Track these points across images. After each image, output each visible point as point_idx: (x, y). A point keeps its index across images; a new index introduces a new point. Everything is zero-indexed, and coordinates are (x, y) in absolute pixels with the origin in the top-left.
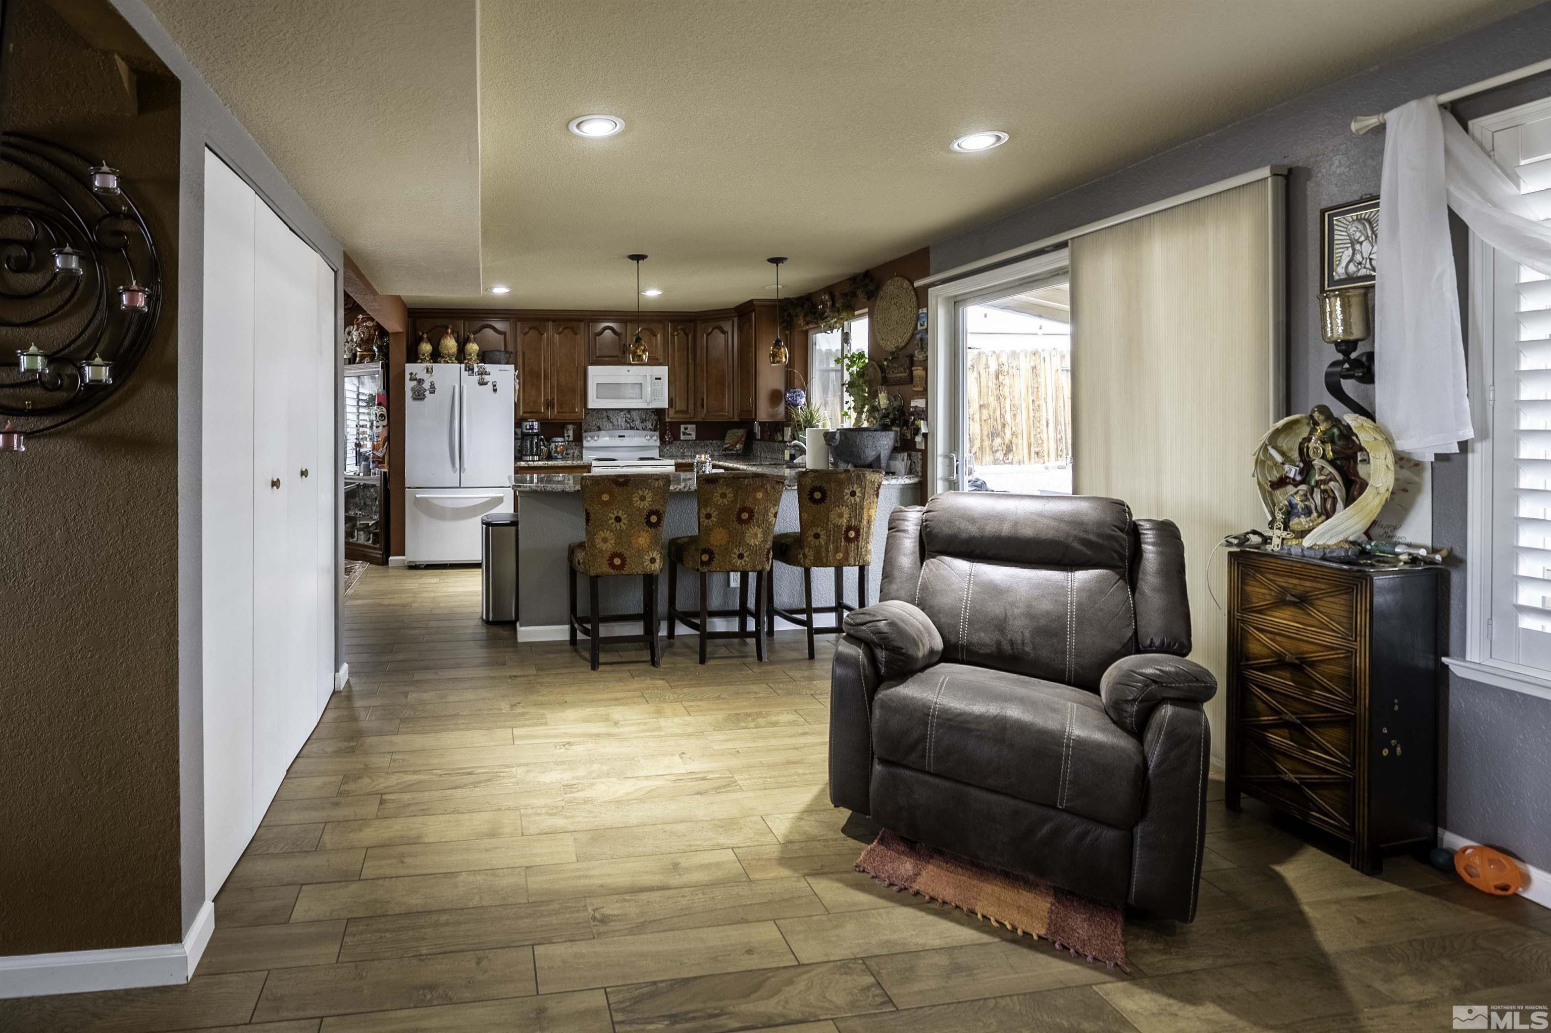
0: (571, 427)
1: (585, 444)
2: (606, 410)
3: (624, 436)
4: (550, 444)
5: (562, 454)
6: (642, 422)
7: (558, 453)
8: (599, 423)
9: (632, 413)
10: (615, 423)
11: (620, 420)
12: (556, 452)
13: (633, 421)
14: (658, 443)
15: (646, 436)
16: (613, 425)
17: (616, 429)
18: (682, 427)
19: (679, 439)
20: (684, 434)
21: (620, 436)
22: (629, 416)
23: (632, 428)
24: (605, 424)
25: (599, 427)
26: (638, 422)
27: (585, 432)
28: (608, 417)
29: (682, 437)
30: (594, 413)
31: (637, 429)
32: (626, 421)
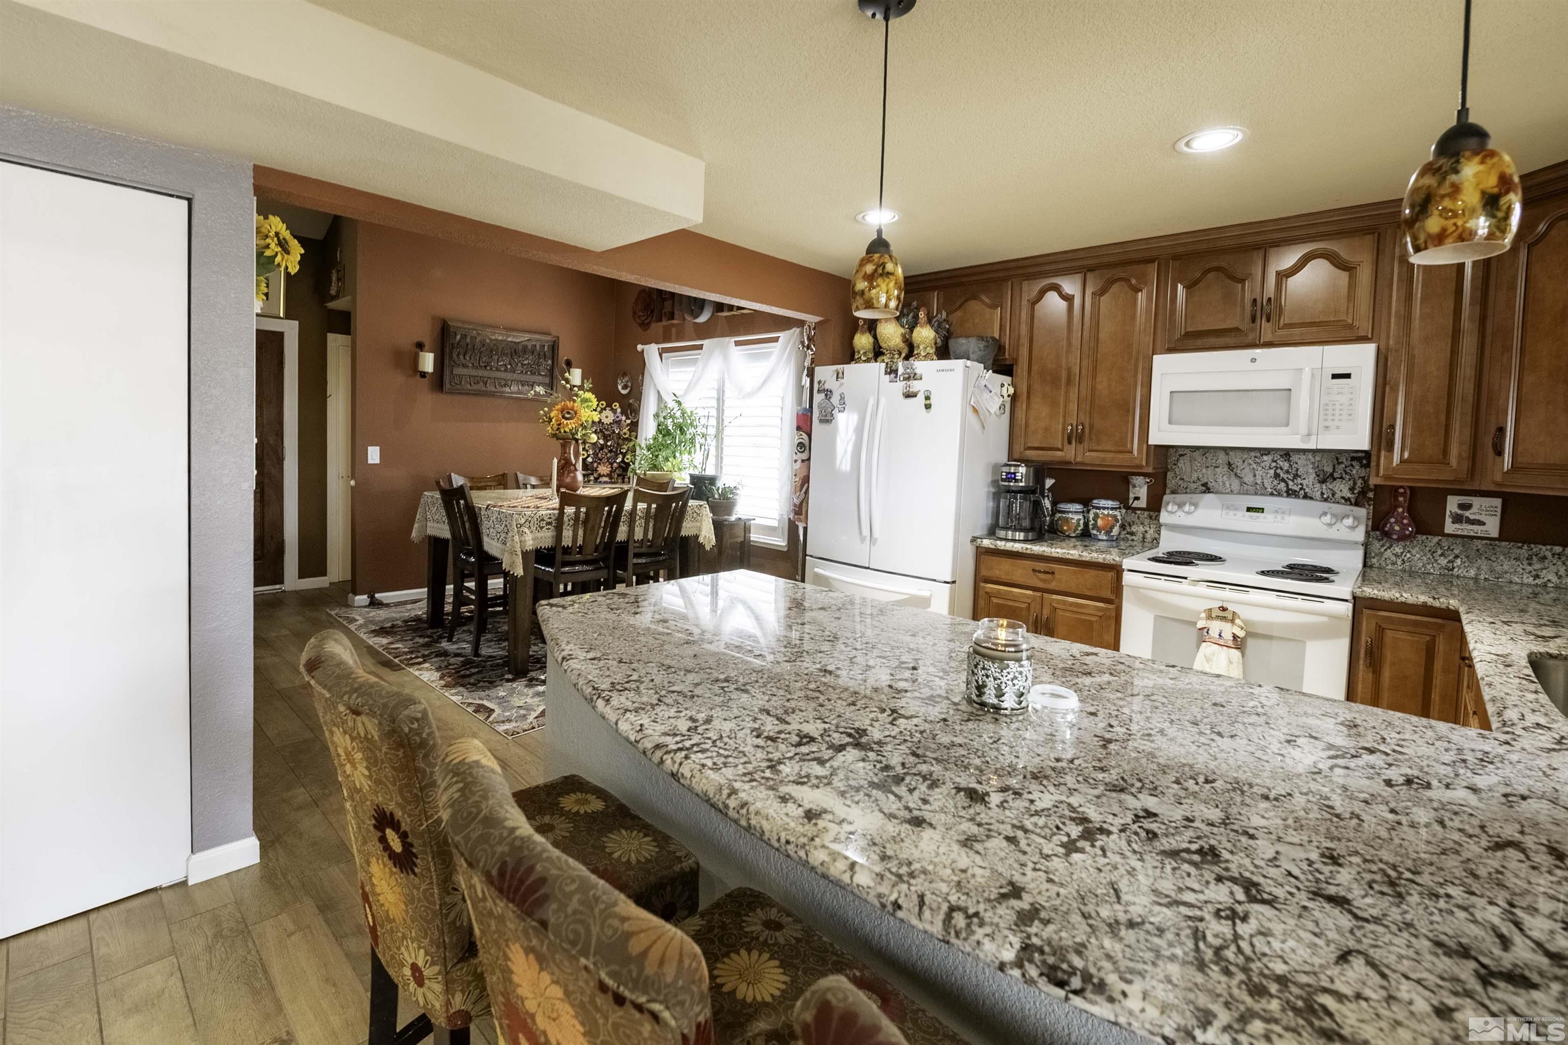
0: (1139, 480)
1: (1164, 517)
2: (1226, 450)
3: (1262, 510)
4: (1088, 511)
5: (1108, 533)
6: (1323, 482)
7: (1099, 530)
8: (1208, 475)
9: (1294, 458)
10: (1249, 479)
11: (1259, 473)
12: (1095, 526)
13: (1296, 476)
14: (1359, 535)
15: (1325, 514)
16: (1243, 483)
17: (1247, 493)
18: (1452, 504)
19: (1439, 530)
20: (1457, 519)
21: (1249, 509)
22: (1286, 466)
23: (1290, 493)
24: (1220, 477)
25: (1205, 485)
26: (1309, 481)
27: (1173, 492)
28: (1229, 464)
29: (1450, 527)
30: (1197, 454)
31: (1306, 497)
32: (1277, 476)
